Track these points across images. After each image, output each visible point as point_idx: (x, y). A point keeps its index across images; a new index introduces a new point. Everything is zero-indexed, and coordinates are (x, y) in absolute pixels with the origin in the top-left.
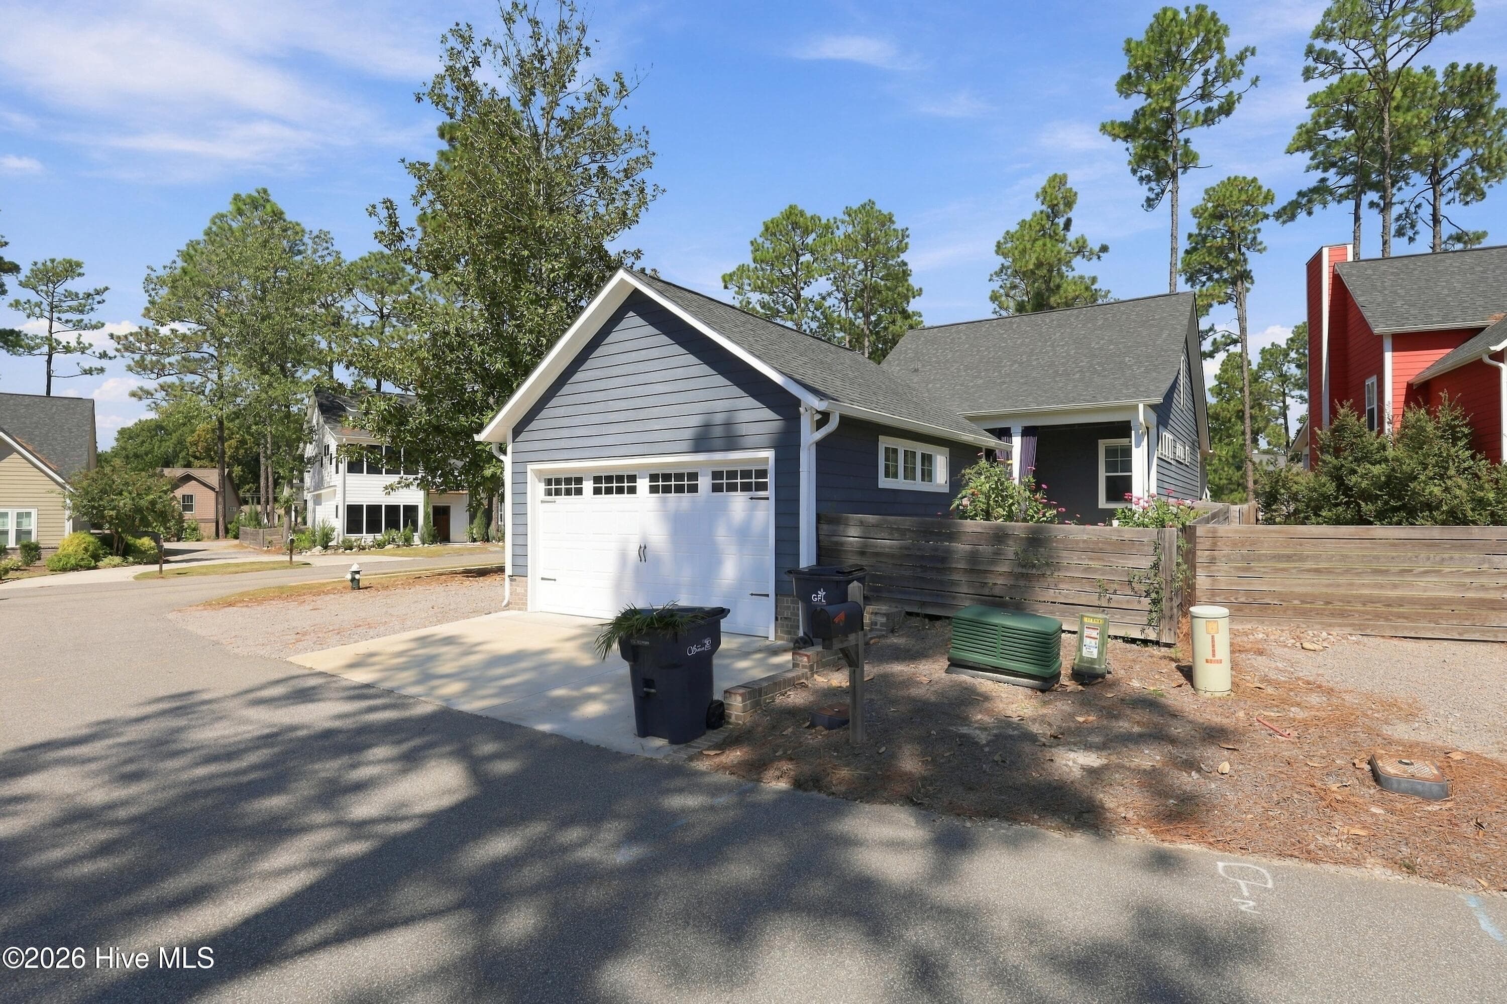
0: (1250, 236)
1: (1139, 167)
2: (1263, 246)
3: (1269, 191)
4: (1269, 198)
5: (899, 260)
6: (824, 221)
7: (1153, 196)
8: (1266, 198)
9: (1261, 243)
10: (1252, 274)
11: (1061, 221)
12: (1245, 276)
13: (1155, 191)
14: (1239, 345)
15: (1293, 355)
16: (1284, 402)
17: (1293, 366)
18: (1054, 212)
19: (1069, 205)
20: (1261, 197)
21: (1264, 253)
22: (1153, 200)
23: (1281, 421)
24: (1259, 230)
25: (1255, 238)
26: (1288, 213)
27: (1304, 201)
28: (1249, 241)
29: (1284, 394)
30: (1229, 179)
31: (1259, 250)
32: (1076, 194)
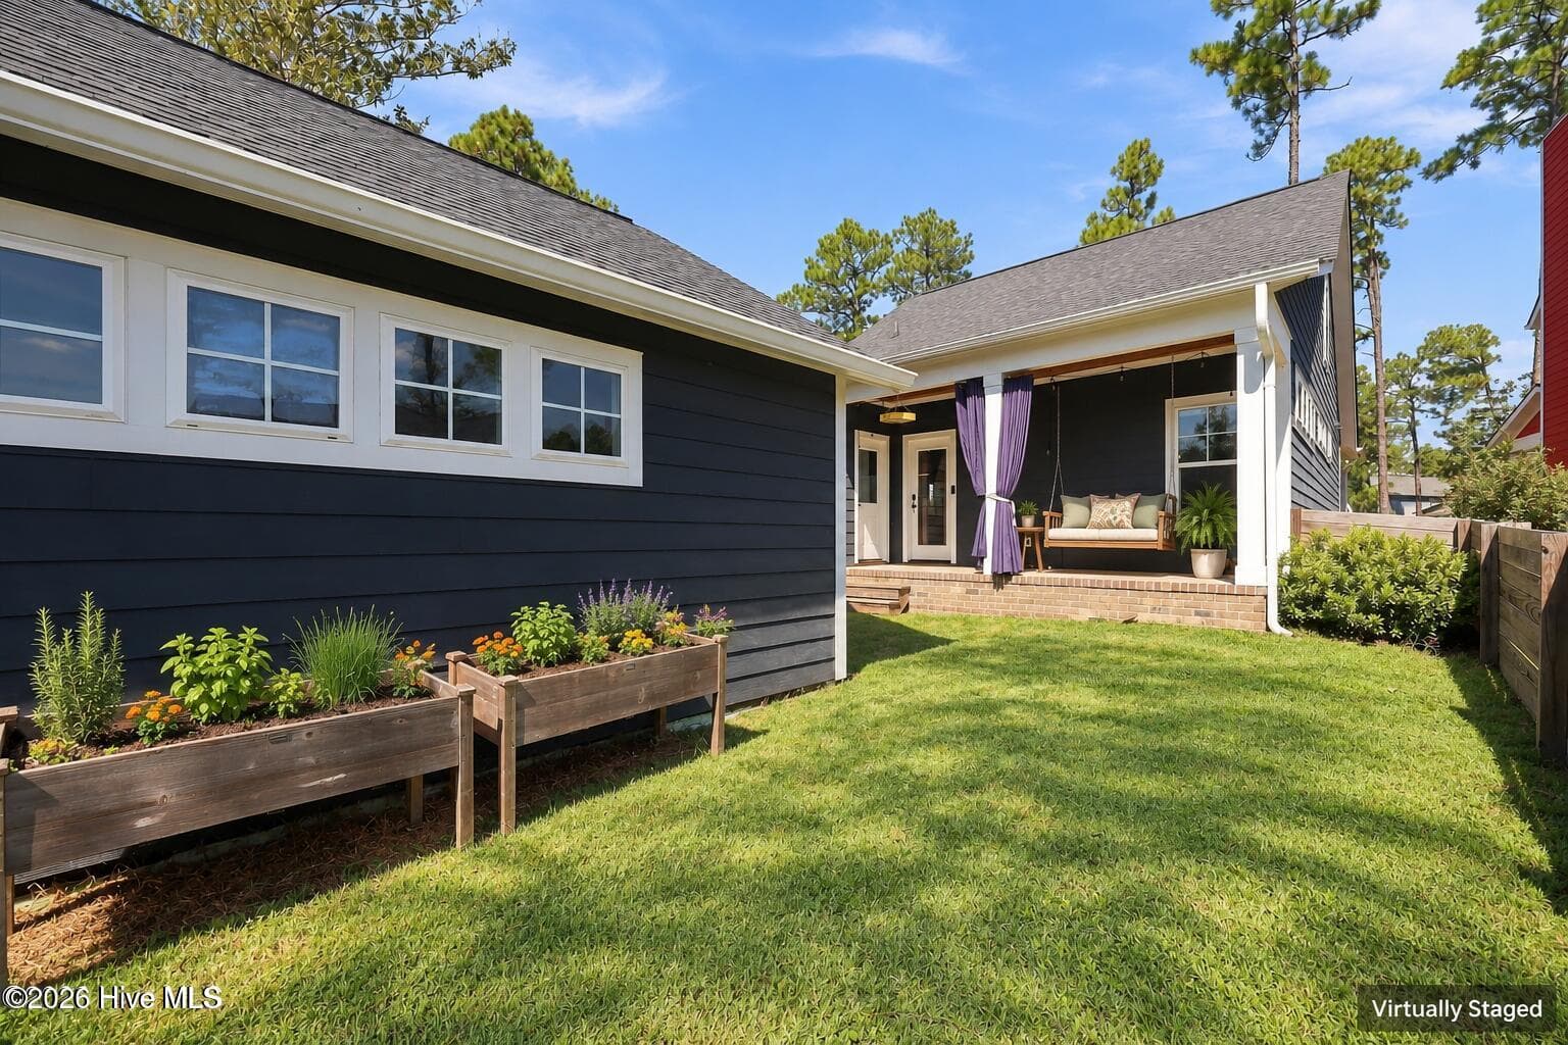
0: (1387, 209)
1: (1244, 96)
2: (1403, 219)
3: (1412, 151)
4: (1412, 159)
5: (963, 270)
6: (882, 235)
7: (1262, 140)
8: (1408, 161)
9: (1401, 215)
10: (1388, 255)
11: (1145, 195)
12: (1379, 259)
13: (1266, 133)
14: (1371, 341)
15: (1425, 364)
16: (1413, 417)
17: (1423, 376)
18: (1135, 188)
19: (1153, 176)
20: (1403, 158)
21: (1405, 227)
22: (1262, 146)
23: (1409, 438)
24: (1398, 200)
25: (1392, 211)
26: (1444, 167)
27: (1469, 146)
28: (1384, 215)
29: (1413, 409)
30: (1357, 141)
31: (1398, 225)
32: (1161, 163)
